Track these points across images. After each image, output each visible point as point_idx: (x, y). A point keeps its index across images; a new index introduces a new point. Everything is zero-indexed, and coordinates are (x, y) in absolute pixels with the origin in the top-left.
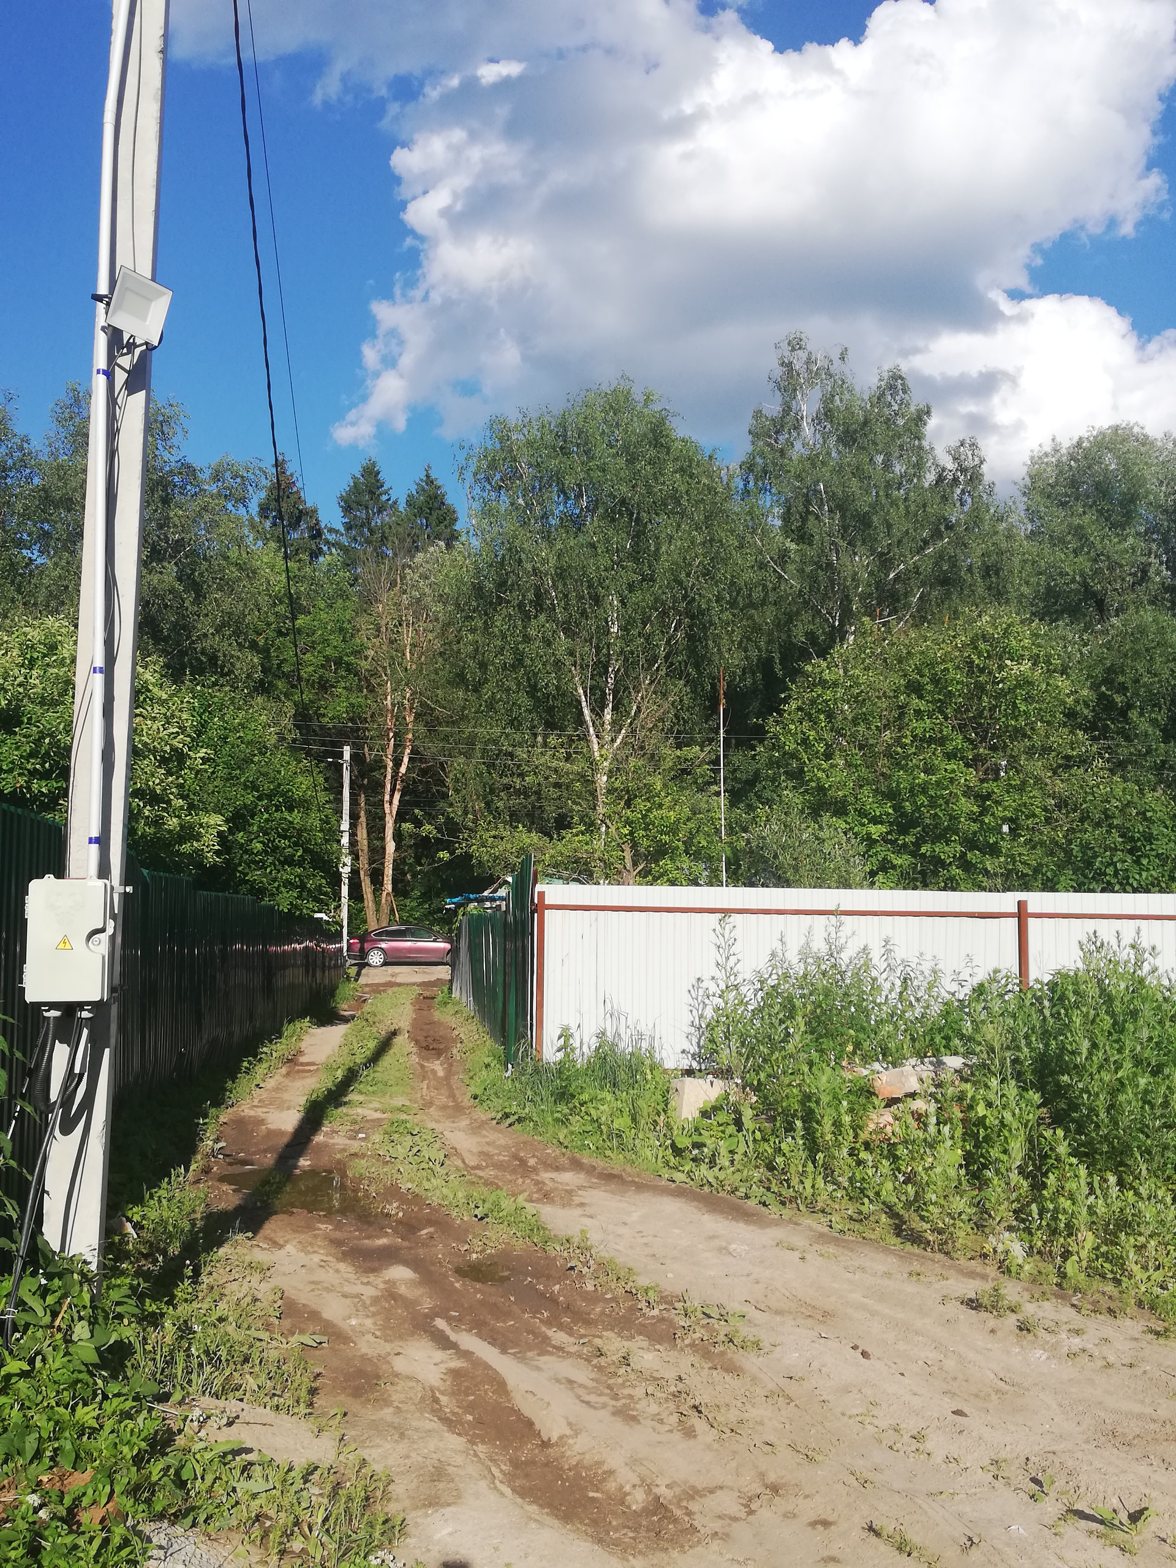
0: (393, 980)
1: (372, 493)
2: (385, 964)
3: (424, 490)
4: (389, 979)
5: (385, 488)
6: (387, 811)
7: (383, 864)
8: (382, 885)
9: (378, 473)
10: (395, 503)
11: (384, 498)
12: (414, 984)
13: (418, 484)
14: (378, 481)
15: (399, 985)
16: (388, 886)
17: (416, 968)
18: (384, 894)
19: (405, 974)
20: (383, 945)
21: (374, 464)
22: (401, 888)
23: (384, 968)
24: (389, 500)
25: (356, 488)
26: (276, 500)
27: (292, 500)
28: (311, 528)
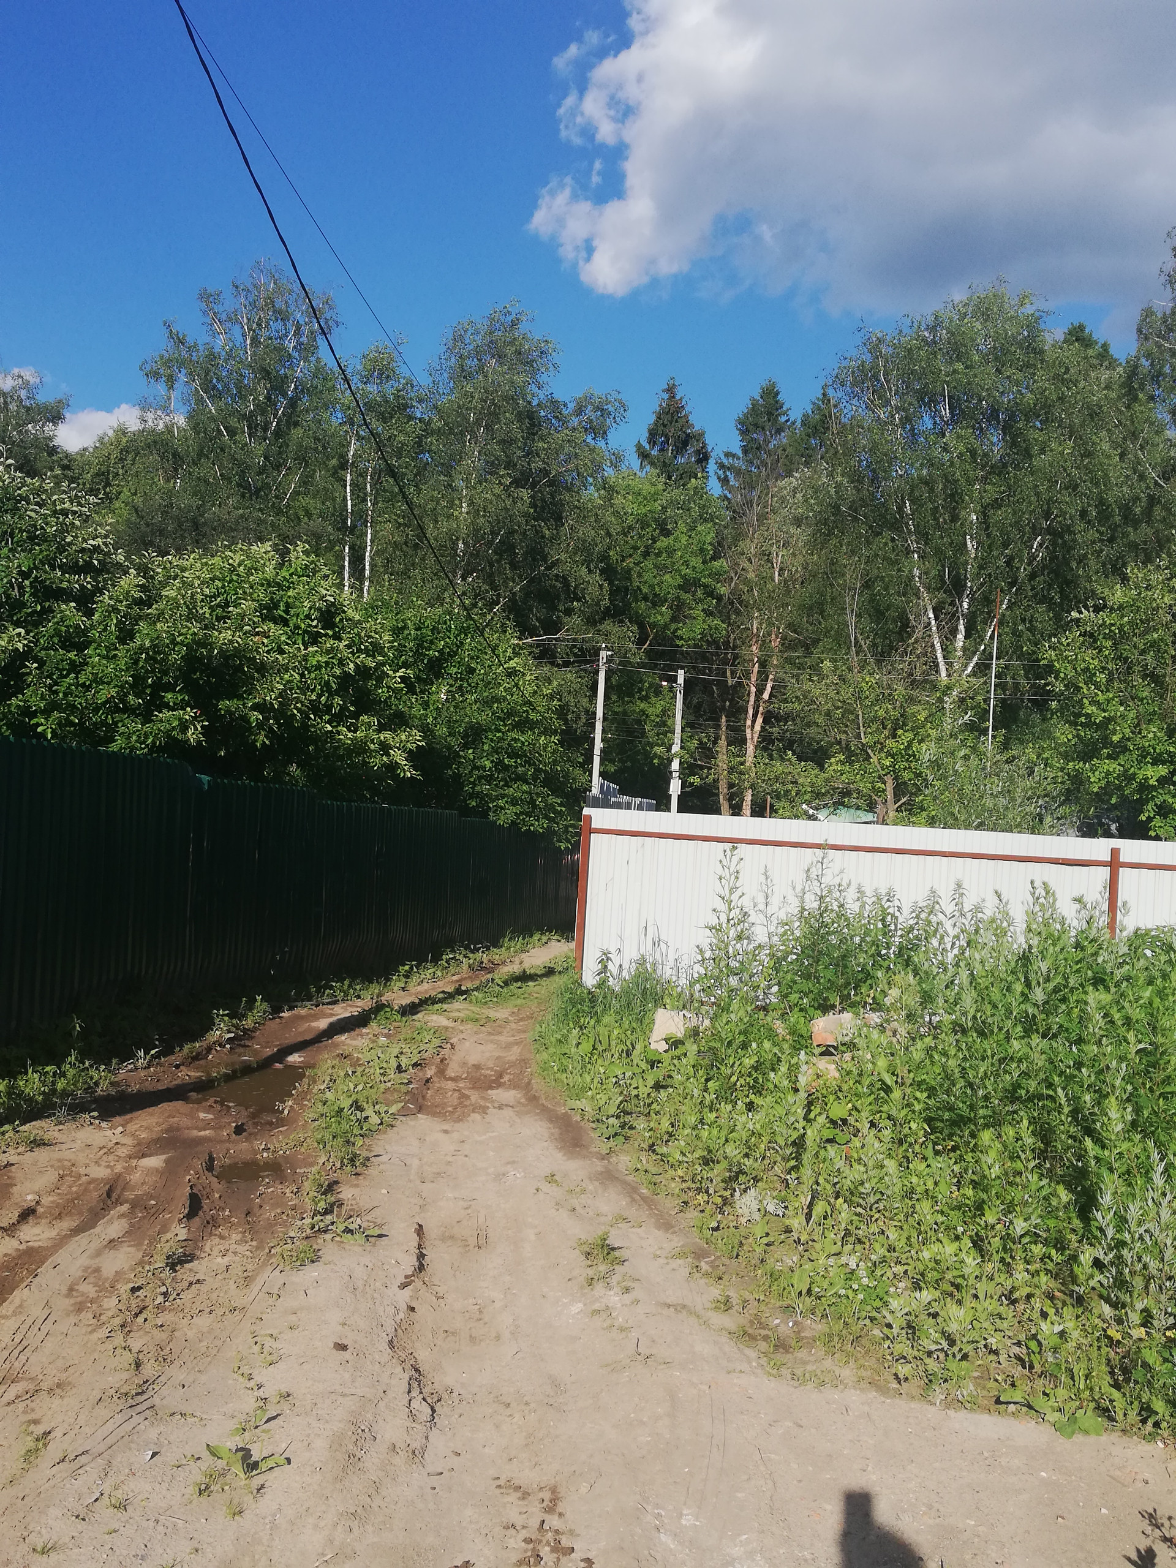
1: (770, 414)
3: (819, 408)
5: (784, 408)
6: (749, 736)
9: (777, 393)
10: (794, 423)
11: (783, 419)
13: (814, 404)
14: (777, 402)
21: (774, 385)
24: (788, 421)
25: (754, 410)
26: (665, 426)
27: (679, 425)
28: (698, 452)
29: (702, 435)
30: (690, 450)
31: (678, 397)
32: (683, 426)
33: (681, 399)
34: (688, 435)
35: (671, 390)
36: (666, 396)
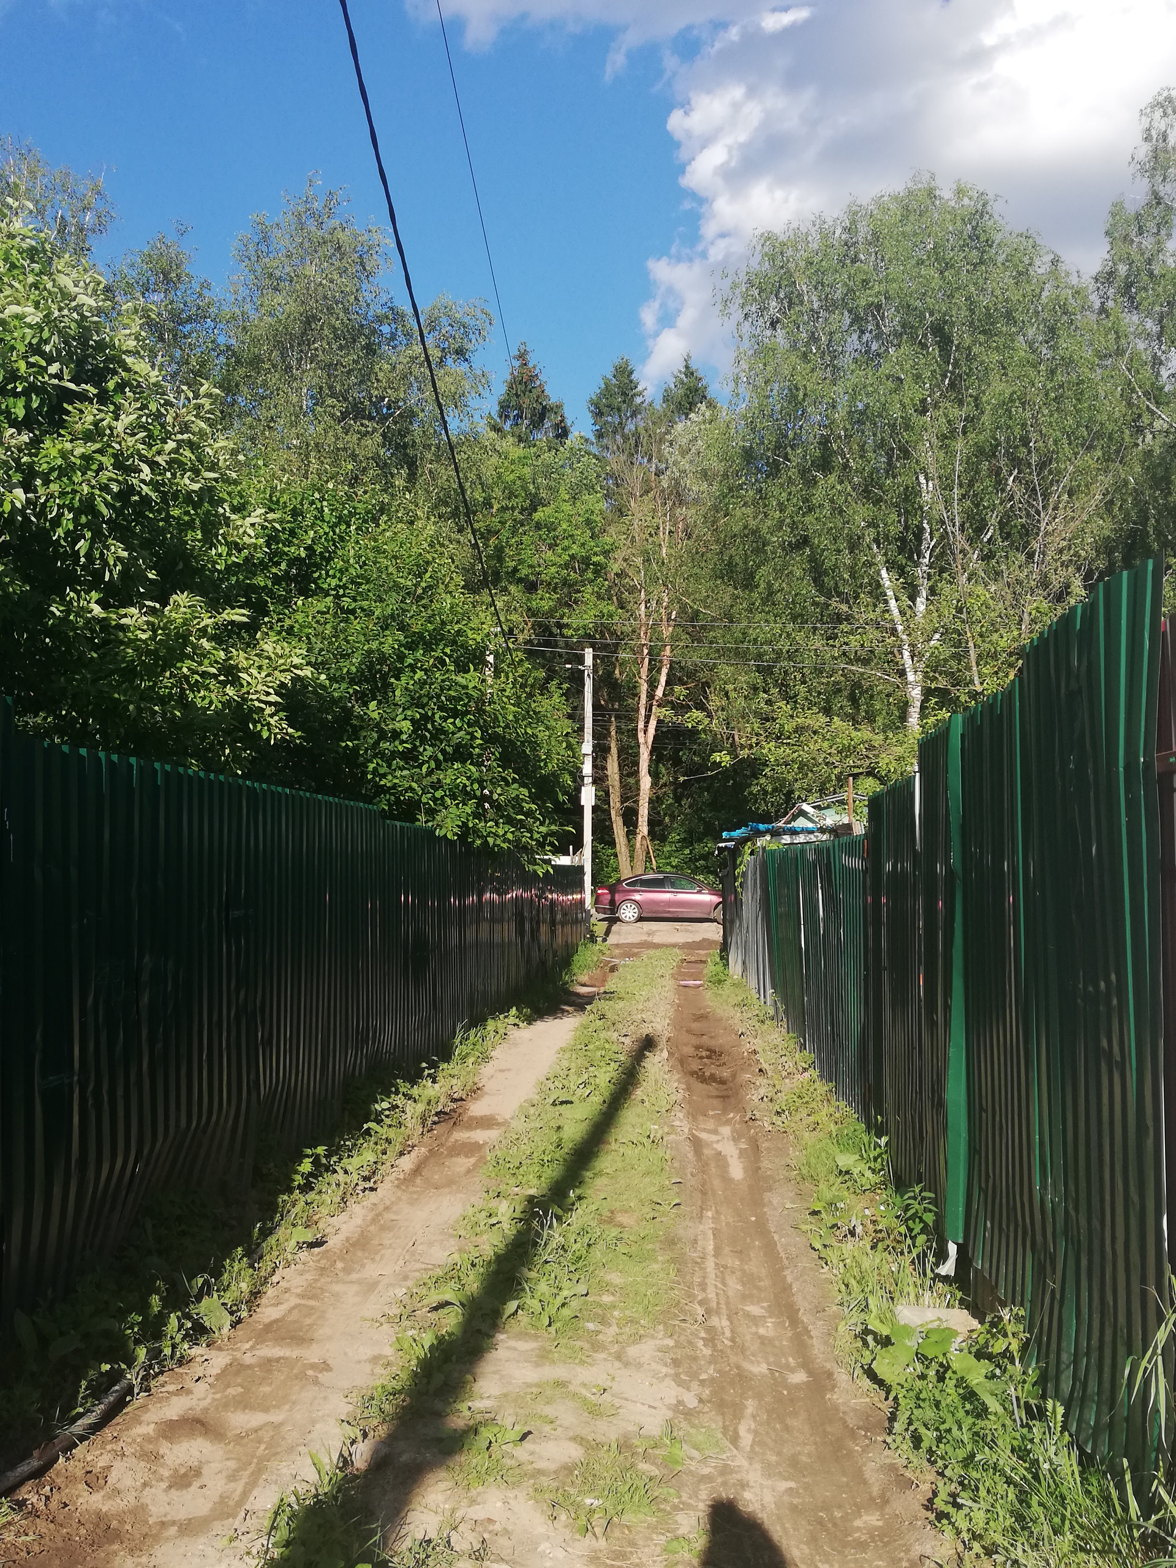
0: (650, 939)
1: (624, 394)
2: (640, 919)
3: (682, 382)
4: (644, 938)
5: (640, 388)
6: (641, 740)
7: (637, 802)
8: (636, 826)
9: (631, 373)
10: (652, 402)
11: (639, 400)
12: (674, 946)
13: (676, 377)
14: (631, 381)
15: (657, 946)
16: (643, 828)
17: (677, 925)
18: (639, 837)
19: (663, 932)
20: (637, 897)
21: (627, 363)
22: (657, 832)
23: (639, 924)
24: (643, 402)
26: (517, 396)
27: (534, 395)
28: (557, 426)
29: (560, 406)
30: (547, 424)
31: (531, 365)
32: (538, 397)
33: (534, 367)
34: (544, 408)
35: (522, 356)
36: (517, 364)
